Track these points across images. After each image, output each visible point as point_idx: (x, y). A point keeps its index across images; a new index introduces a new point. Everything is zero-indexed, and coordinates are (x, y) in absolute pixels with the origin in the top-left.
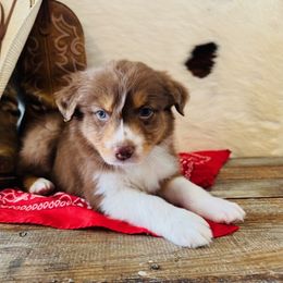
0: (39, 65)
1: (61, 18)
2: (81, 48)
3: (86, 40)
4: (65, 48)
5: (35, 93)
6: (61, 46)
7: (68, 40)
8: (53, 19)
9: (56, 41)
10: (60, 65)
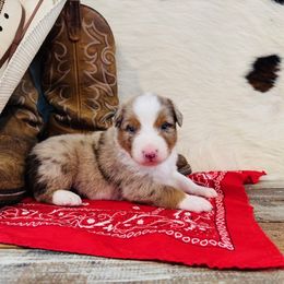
0: (67, 72)
1: (93, 24)
4: (95, 56)
5: (60, 103)
6: (91, 54)
7: (98, 48)
8: (84, 25)
9: (86, 48)
10: (88, 74)
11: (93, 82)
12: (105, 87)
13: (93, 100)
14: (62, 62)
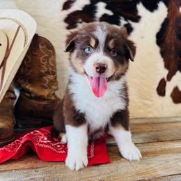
0: (31, 71)
1: (45, 46)
2: (54, 62)
3: (57, 58)
4: (46, 62)
6: (44, 61)
7: (47, 58)
8: (40, 47)
9: (41, 58)
10: (43, 71)
11: (45, 75)
12: (51, 77)
13: (45, 85)
14: (28, 66)
